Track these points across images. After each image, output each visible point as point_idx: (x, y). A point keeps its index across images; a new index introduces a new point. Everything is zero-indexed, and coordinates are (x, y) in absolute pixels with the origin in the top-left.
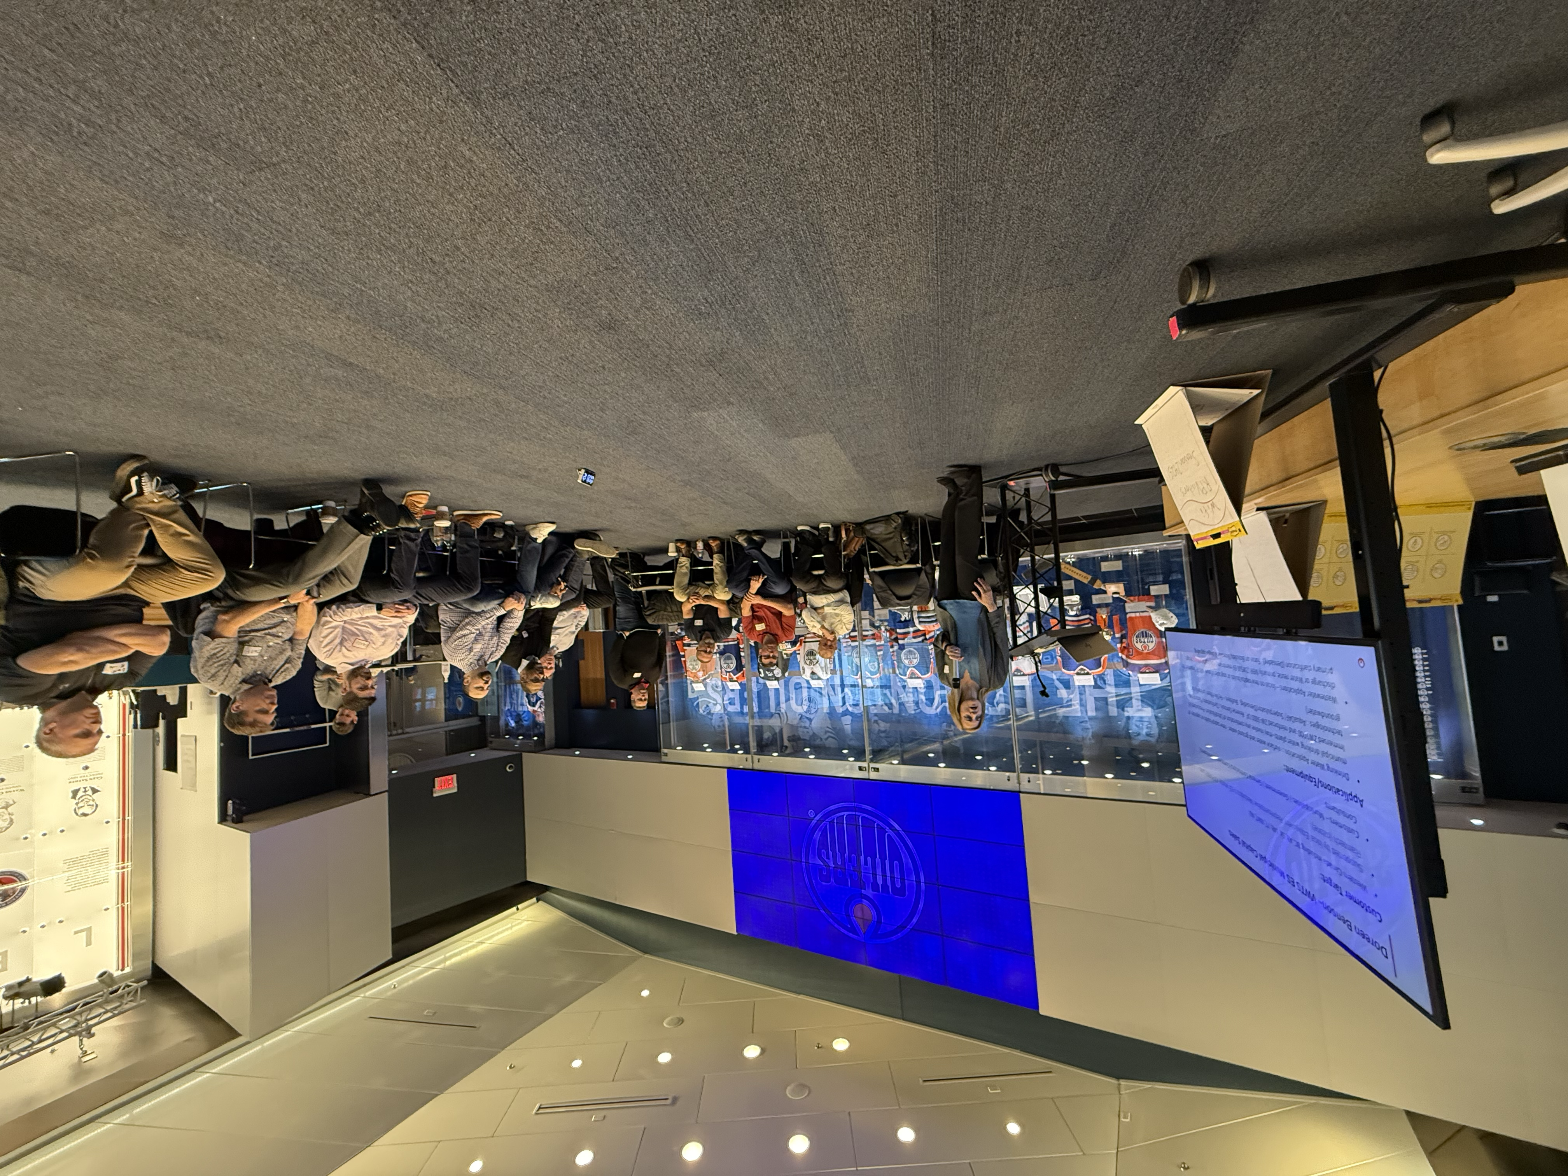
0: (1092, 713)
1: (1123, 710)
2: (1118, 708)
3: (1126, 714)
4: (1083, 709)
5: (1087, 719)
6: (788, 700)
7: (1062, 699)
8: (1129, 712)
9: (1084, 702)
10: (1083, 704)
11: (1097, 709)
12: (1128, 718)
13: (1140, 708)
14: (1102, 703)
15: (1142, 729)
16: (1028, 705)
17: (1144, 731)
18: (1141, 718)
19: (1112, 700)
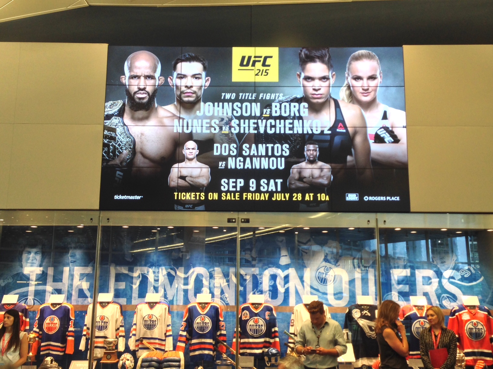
0: (66, 269)
1: (43, 272)
2: (47, 274)
3: (42, 269)
4: (72, 273)
5: (71, 264)
6: (352, 282)
7: (87, 281)
8: (38, 270)
9: (70, 278)
10: (72, 276)
11: (62, 272)
12: (40, 266)
13: (31, 274)
14: (58, 278)
15: (33, 257)
16: (114, 276)
17: (32, 255)
18: (31, 266)
19: (50, 279)
